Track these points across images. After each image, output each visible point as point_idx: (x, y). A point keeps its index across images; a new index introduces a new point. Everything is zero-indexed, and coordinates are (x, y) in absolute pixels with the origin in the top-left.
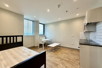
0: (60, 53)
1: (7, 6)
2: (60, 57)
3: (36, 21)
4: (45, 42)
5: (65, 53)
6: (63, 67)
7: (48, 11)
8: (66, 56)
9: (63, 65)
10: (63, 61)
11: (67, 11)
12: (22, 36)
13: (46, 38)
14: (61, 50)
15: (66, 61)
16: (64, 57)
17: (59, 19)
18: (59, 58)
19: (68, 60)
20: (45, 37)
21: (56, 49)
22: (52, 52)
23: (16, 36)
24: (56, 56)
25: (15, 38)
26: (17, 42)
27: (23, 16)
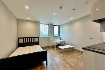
0: (70, 57)
1: (29, 18)
2: (67, 60)
3: (50, 24)
4: (59, 43)
5: (75, 58)
6: (63, 69)
7: (54, 14)
8: (74, 61)
9: (63, 68)
10: (67, 65)
11: (74, 9)
12: (38, 37)
13: (60, 40)
14: (74, 54)
15: (71, 66)
16: (71, 62)
17: (72, 18)
18: (65, 60)
19: (73, 65)
20: (60, 38)
21: (68, 52)
22: (61, 54)
23: (35, 38)
24: (63, 58)
25: (34, 38)
26: (36, 41)
27: (39, 22)
